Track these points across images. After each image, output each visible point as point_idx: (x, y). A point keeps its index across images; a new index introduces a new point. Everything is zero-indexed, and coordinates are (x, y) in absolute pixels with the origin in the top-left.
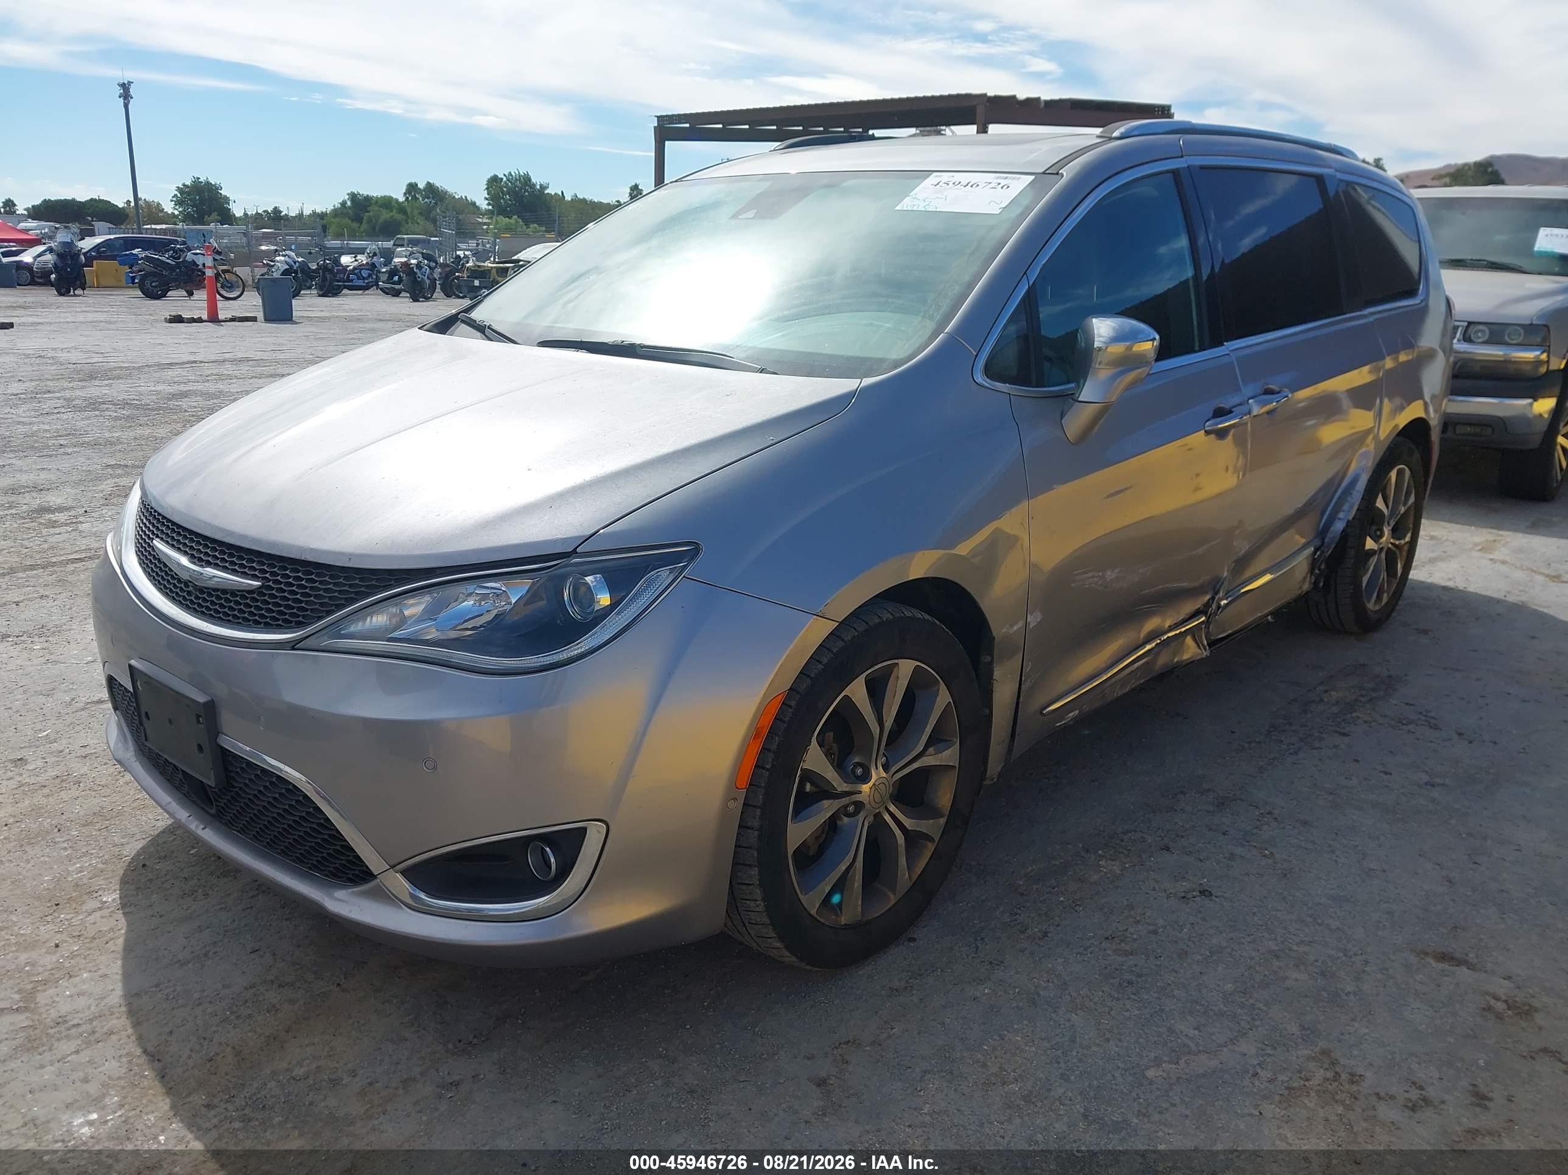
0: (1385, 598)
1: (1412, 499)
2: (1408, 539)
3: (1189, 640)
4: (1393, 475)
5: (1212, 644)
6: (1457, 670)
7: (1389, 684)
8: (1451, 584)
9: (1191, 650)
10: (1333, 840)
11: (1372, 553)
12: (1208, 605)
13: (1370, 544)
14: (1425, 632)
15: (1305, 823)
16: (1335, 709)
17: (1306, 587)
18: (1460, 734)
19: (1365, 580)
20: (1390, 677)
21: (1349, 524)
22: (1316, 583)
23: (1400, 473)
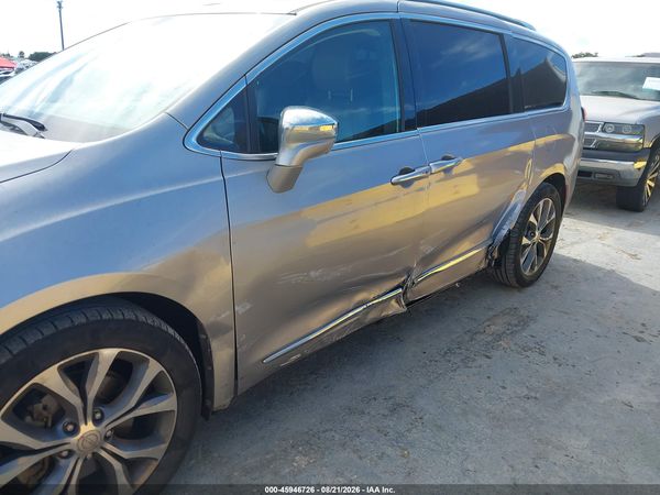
0: (536, 269)
1: (554, 216)
2: (551, 236)
3: (393, 302)
4: (541, 203)
5: (407, 305)
6: (566, 313)
7: (525, 322)
8: (578, 258)
9: (395, 308)
10: (452, 443)
11: (526, 246)
12: (404, 282)
13: (525, 241)
14: (556, 287)
15: (440, 428)
16: (490, 339)
17: (483, 266)
18: (555, 359)
19: (522, 261)
20: (528, 317)
21: (510, 231)
22: (489, 264)
23: (546, 203)
